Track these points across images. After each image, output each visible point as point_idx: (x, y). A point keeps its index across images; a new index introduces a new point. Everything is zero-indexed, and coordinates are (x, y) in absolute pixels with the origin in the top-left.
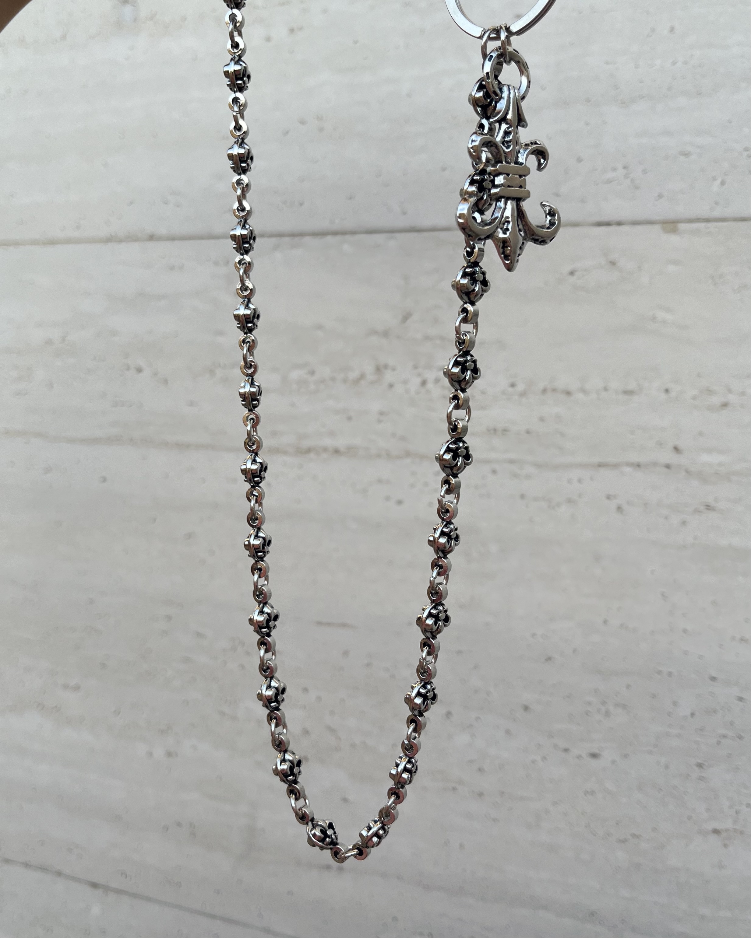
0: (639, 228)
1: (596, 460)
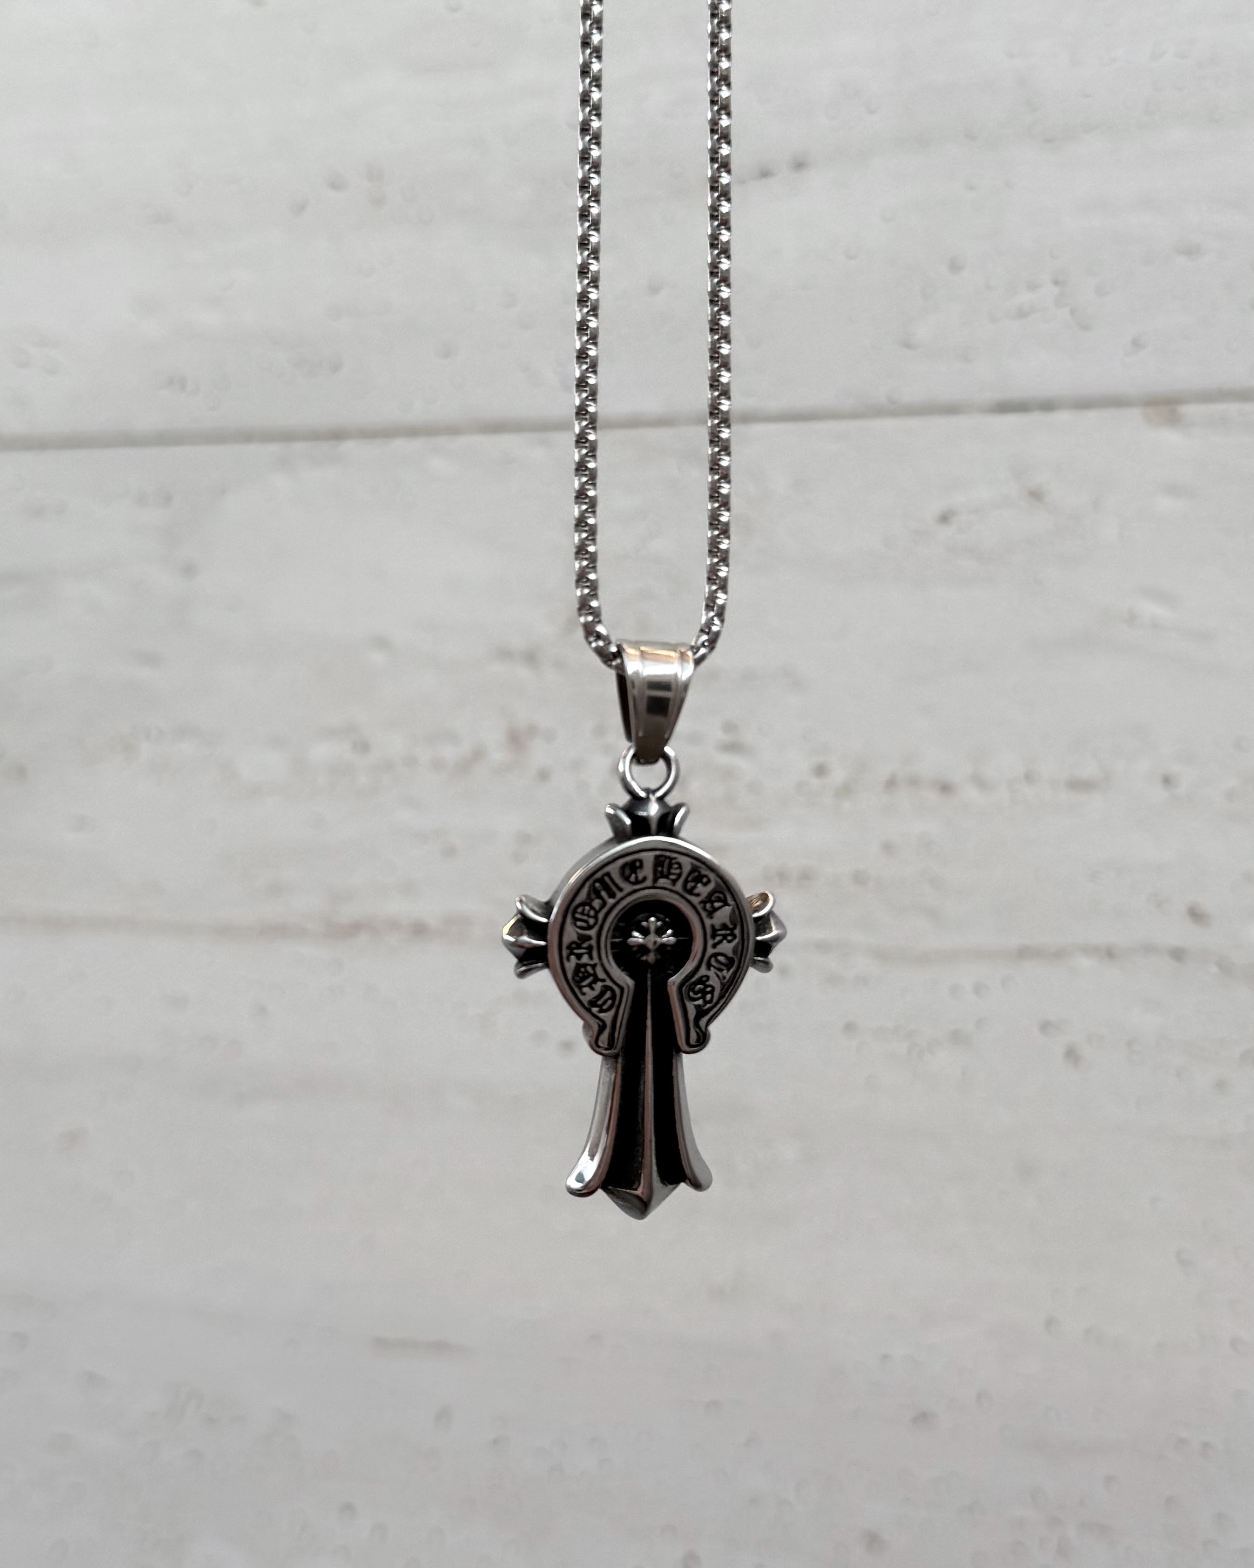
1: (1014, 941)
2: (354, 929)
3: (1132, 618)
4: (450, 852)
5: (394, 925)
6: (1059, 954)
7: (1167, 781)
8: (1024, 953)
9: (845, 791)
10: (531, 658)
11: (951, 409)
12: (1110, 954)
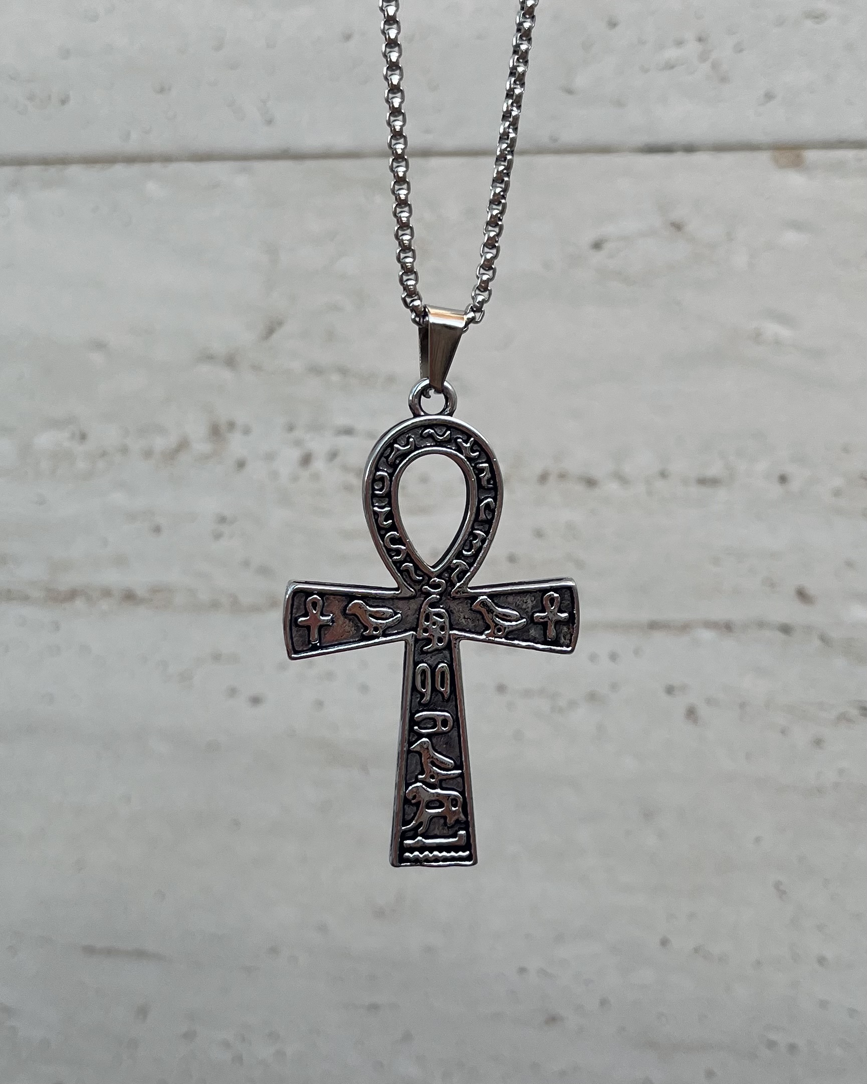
0: (728, 158)
1: (645, 616)
2: (72, 595)
3: (757, 337)
4: (157, 530)
5: (107, 593)
6: (685, 628)
7: (783, 479)
8: (654, 626)
10: (231, 361)
11: (605, 150)
12: (727, 627)
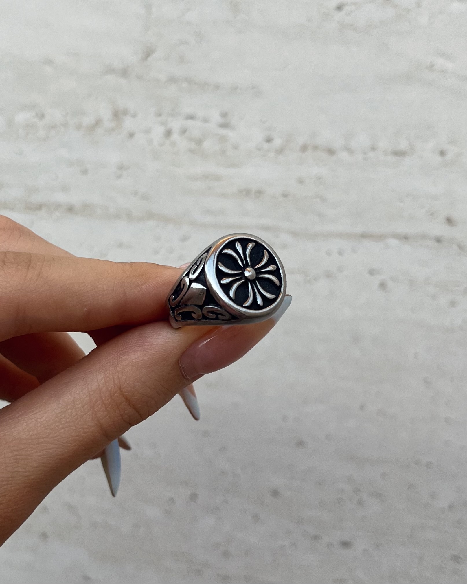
1: (359, 229)
2: (40, 207)
3: (431, 67)
4: (85, 172)
5: (58, 206)
6: (380, 237)
7: (442, 153)
8: (364, 236)
9: (280, 151)
10: (124, 73)
12: (405, 238)
